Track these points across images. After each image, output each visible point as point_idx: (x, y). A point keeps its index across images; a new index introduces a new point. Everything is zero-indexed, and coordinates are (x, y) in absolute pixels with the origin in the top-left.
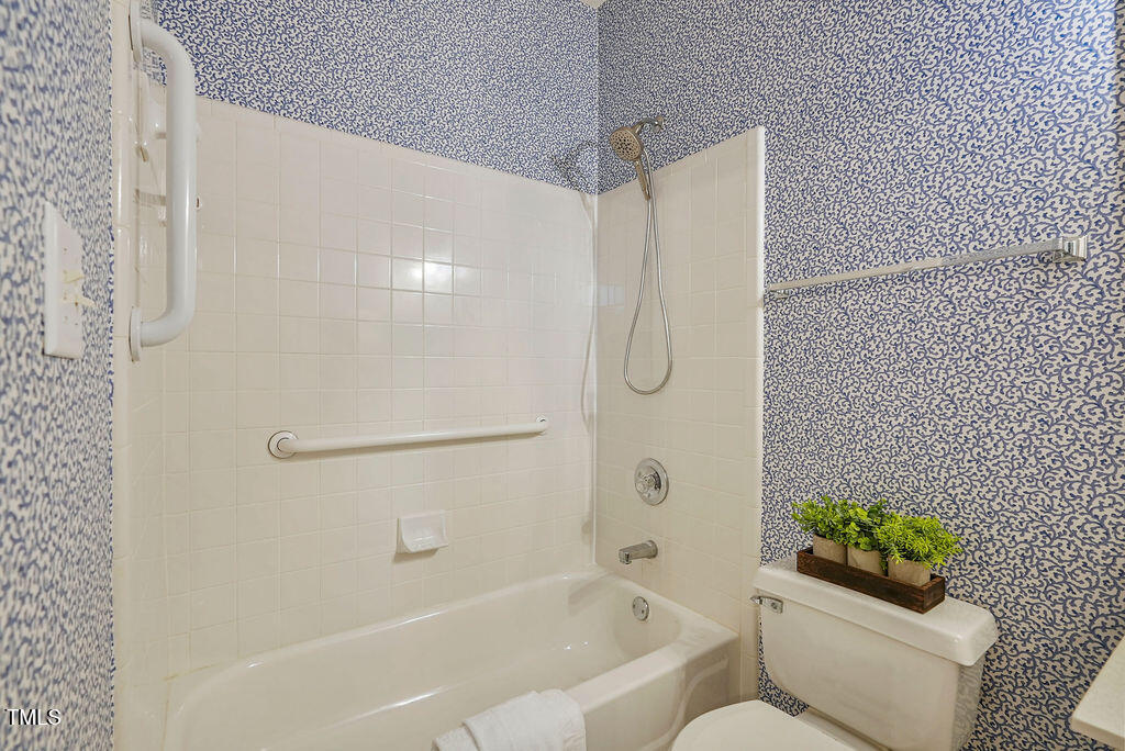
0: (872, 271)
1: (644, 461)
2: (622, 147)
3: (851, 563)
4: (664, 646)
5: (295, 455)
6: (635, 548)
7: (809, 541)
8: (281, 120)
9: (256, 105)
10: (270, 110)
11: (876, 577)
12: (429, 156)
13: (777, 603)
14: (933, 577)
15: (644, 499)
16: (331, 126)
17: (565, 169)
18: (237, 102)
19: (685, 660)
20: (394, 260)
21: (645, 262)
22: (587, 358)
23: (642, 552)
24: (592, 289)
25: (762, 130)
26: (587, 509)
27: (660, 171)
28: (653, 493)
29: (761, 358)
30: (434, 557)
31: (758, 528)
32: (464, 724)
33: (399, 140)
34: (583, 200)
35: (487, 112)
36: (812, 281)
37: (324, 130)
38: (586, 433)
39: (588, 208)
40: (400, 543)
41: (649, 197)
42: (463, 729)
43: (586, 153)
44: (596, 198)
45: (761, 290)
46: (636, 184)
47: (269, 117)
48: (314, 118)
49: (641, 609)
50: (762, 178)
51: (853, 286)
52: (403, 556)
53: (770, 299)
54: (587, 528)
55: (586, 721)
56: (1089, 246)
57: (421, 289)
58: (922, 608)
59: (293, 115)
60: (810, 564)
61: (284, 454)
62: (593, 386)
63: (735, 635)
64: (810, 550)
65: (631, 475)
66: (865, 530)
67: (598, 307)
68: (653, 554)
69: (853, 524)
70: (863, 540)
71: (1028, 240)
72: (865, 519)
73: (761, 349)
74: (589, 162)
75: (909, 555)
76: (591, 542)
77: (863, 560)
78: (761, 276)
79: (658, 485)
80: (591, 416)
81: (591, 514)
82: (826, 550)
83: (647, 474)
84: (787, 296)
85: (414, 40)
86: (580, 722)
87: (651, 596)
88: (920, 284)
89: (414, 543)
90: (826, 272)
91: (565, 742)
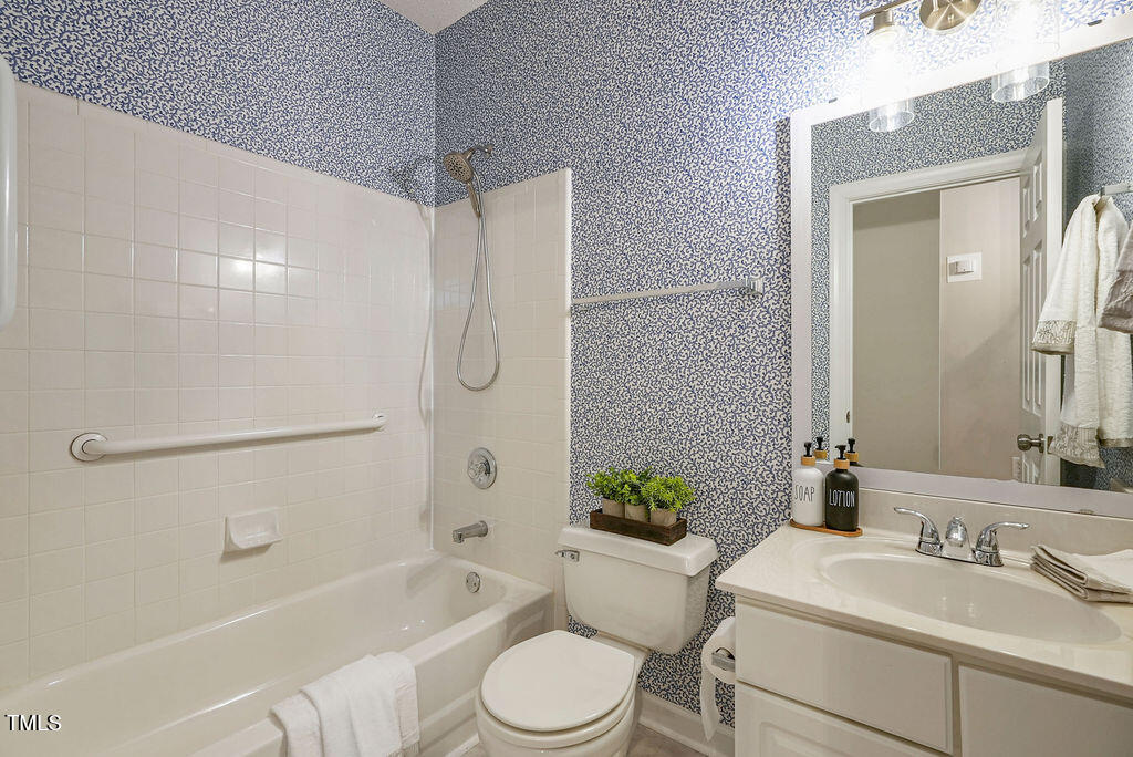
0: (644, 294)
1: (476, 450)
2: (455, 170)
3: (627, 517)
4: (488, 607)
5: (105, 457)
6: (468, 528)
7: (599, 503)
8: (86, 107)
9: (53, 85)
10: (73, 93)
11: (641, 523)
12: (261, 157)
13: (575, 554)
14: (678, 520)
15: (476, 484)
16: (147, 117)
17: (403, 181)
18: (30, 81)
19: (506, 614)
20: (221, 259)
21: (476, 276)
22: (425, 357)
23: (473, 531)
24: (429, 294)
25: (569, 172)
26: (425, 499)
27: (489, 193)
28: (483, 477)
29: (569, 359)
30: (267, 554)
31: (568, 499)
32: (301, 691)
33: (227, 139)
34: (420, 211)
35: (322, 120)
36: (606, 298)
37: (138, 122)
38: (423, 427)
39: (426, 219)
40: (228, 541)
41: (479, 215)
42: (300, 696)
43: (423, 167)
44: (432, 211)
45: (569, 303)
46: (468, 201)
47: (71, 102)
48: (126, 106)
49: (473, 583)
50: (569, 211)
51: (632, 303)
52: (232, 554)
53: (575, 310)
54: (424, 516)
55: (417, 672)
56: (764, 285)
57: (251, 289)
58: (668, 542)
59: (102, 101)
60: (600, 521)
61: (90, 456)
62: (430, 383)
63: (550, 591)
64: (600, 511)
65: (465, 463)
66: (635, 489)
67: (435, 312)
68: (484, 533)
69: (626, 486)
70: (634, 497)
71: (733, 278)
72: (635, 481)
73: (569, 352)
74: (427, 176)
75: (661, 505)
76: (428, 529)
77: (634, 513)
78: (569, 292)
79: (488, 472)
80: (429, 411)
81: (428, 503)
82: (610, 508)
83: (479, 462)
84: (588, 309)
85: (243, 40)
86: (411, 673)
87: (482, 570)
88: (673, 305)
89: (243, 540)
90: (614, 291)
91: (397, 691)
